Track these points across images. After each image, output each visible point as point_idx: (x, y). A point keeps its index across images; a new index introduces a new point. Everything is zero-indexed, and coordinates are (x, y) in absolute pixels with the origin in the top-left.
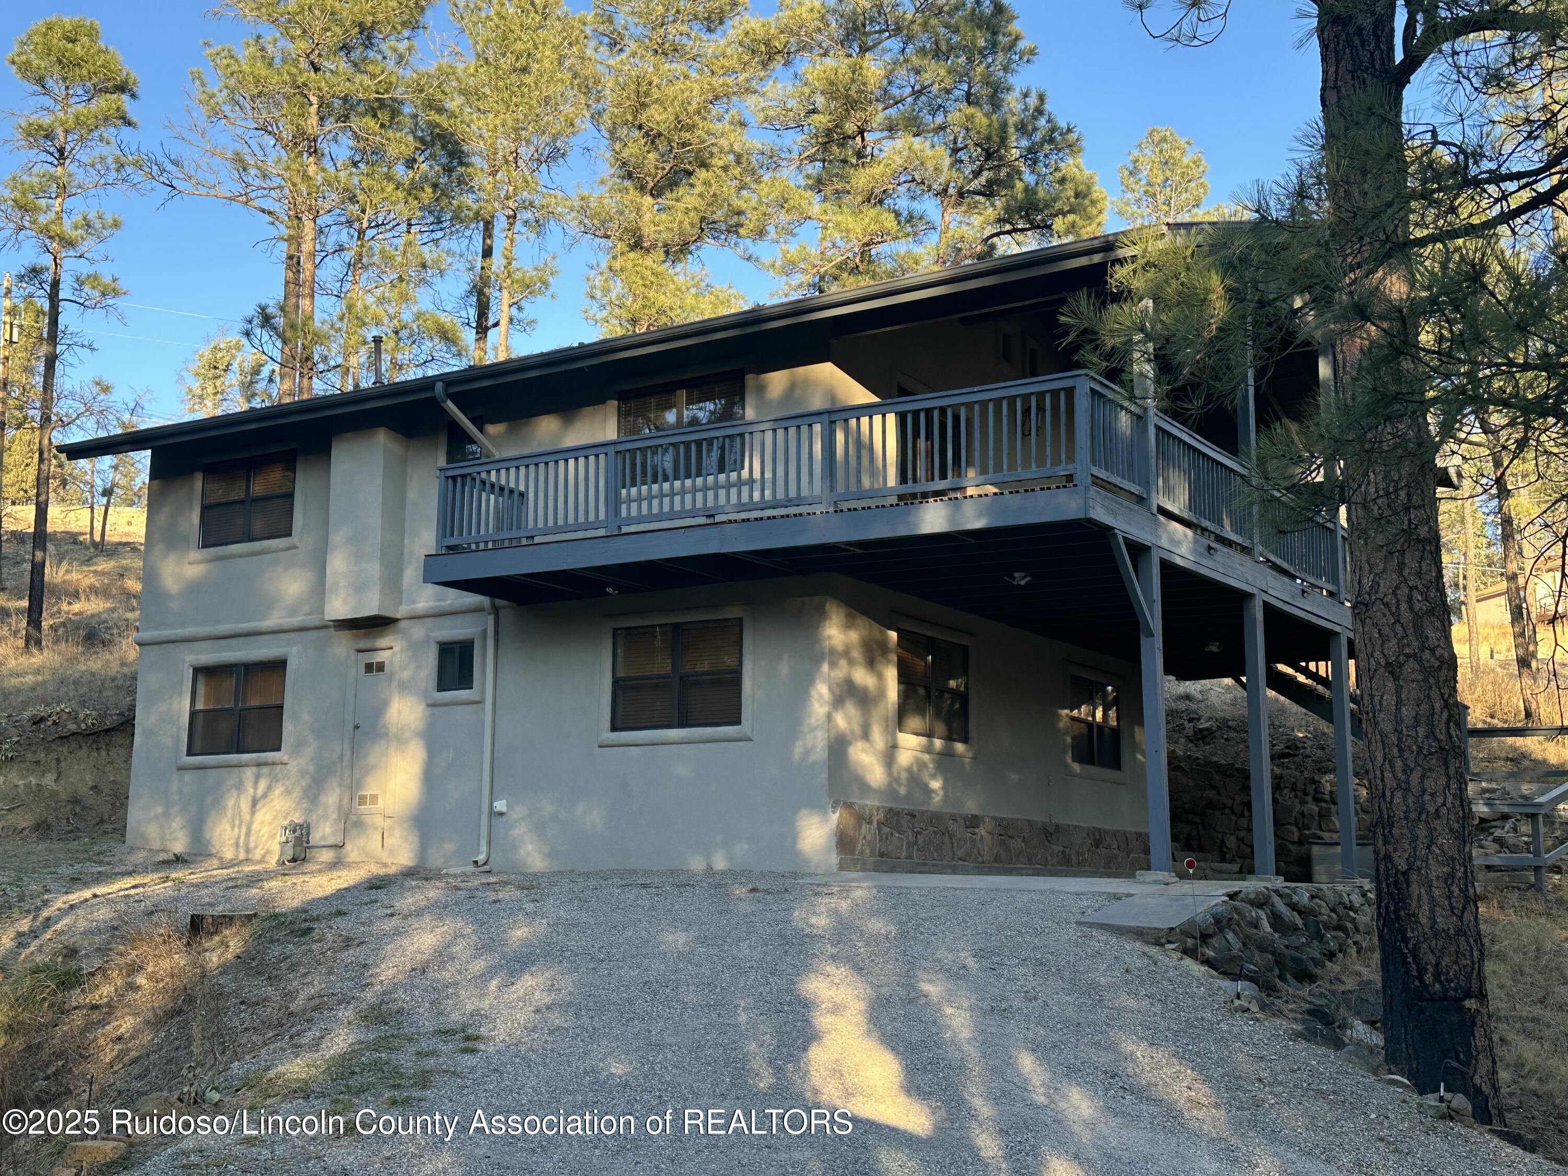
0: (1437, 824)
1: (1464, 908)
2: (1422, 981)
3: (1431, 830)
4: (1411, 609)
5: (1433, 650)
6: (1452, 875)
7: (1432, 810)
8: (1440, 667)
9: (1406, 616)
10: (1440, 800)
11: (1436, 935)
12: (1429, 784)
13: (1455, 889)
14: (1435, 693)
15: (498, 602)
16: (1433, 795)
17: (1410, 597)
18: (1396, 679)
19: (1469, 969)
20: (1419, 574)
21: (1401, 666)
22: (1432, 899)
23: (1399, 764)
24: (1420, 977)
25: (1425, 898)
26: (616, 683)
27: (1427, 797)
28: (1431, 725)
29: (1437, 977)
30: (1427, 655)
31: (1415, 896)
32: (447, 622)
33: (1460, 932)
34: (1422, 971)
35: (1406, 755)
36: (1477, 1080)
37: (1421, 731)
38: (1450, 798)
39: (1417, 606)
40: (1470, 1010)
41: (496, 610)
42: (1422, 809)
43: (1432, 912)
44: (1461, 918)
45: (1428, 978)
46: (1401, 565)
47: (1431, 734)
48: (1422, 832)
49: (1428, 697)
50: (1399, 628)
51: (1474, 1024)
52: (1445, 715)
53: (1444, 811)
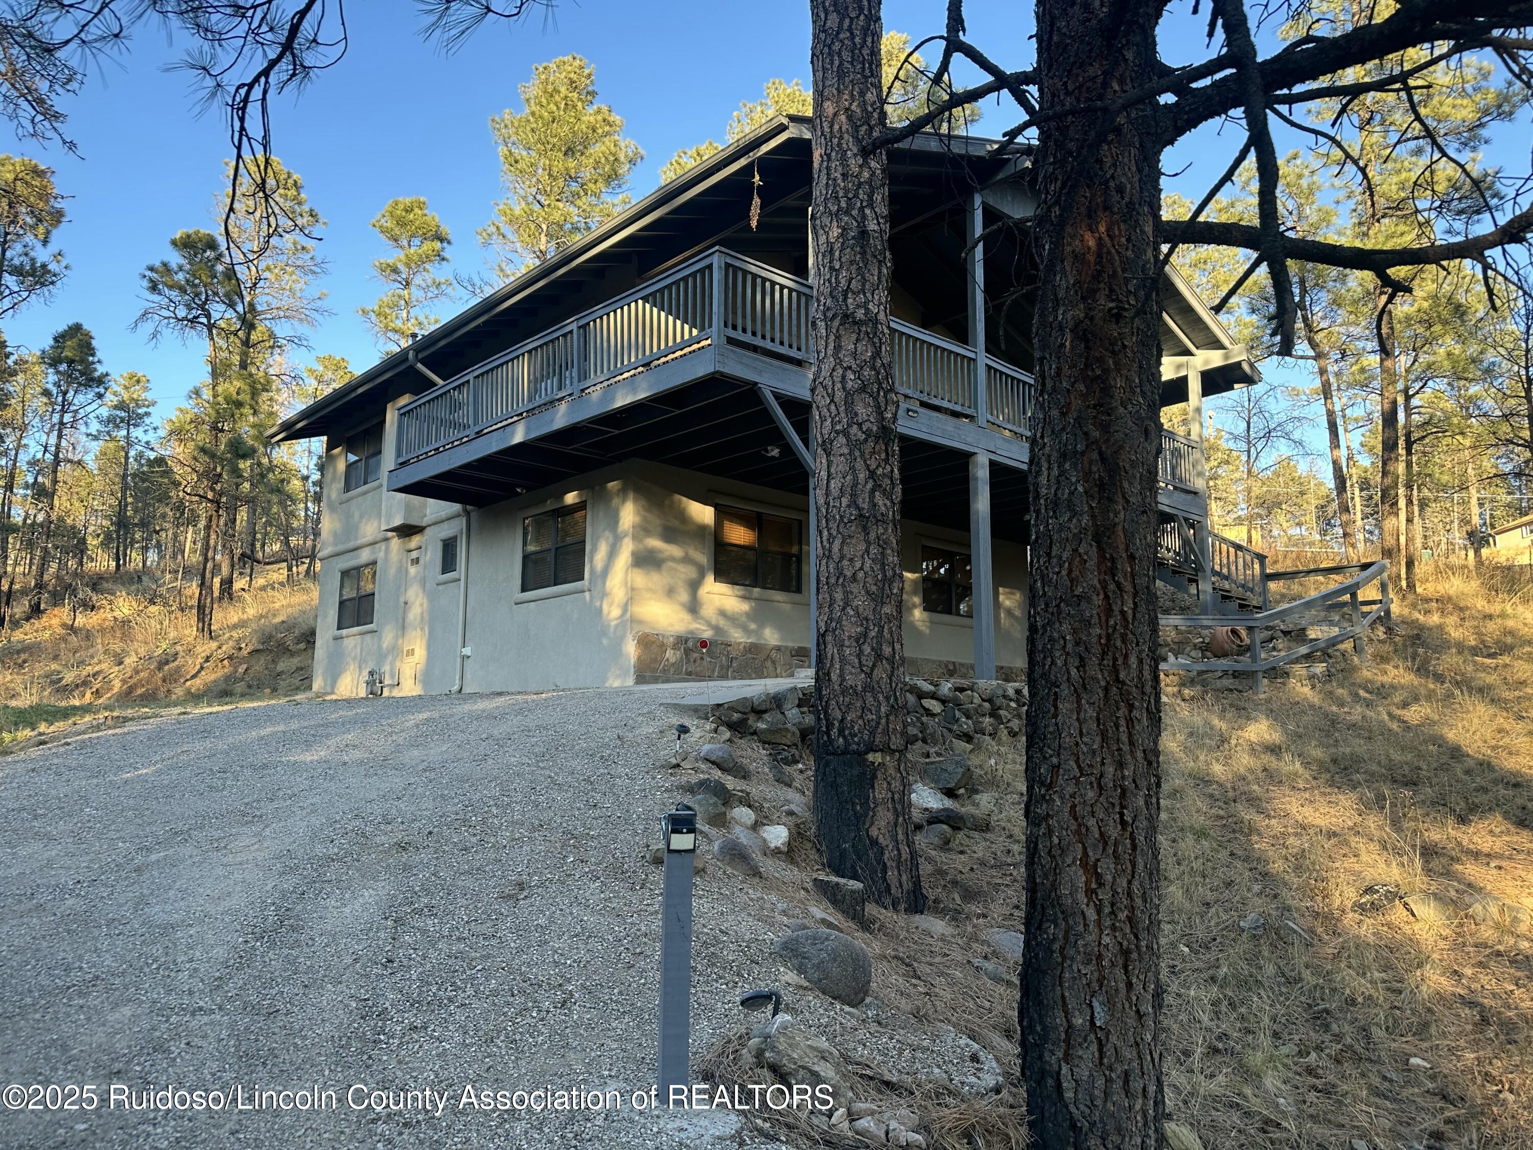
0: (855, 588)
1: (874, 666)
2: (829, 736)
3: (846, 593)
4: (844, 388)
5: (860, 425)
6: (865, 635)
7: (849, 574)
8: (866, 440)
9: (839, 395)
10: (858, 565)
11: (843, 693)
12: (848, 551)
13: (867, 649)
14: (859, 464)
15: (469, 508)
16: (851, 560)
17: (844, 377)
18: (828, 455)
19: (873, 724)
20: (854, 354)
21: (832, 442)
22: (843, 660)
23: (825, 533)
24: (828, 733)
25: (837, 657)
26: (526, 558)
27: (845, 563)
28: (854, 495)
29: (841, 732)
30: (854, 429)
31: (829, 655)
32: (445, 525)
33: (867, 688)
34: (830, 725)
35: (831, 525)
36: (874, 832)
37: (845, 501)
38: (868, 563)
39: (850, 384)
40: (873, 763)
41: (468, 513)
42: (840, 573)
43: (841, 670)
44: (869, 675)
45: (834, 732)
46: (838, 348)
47: (853, 503)
48: (839, 596)
49: (852, 468)
50: (833, 407)
51: (874, 777)
52: (870, 485)
53: (861, 575)
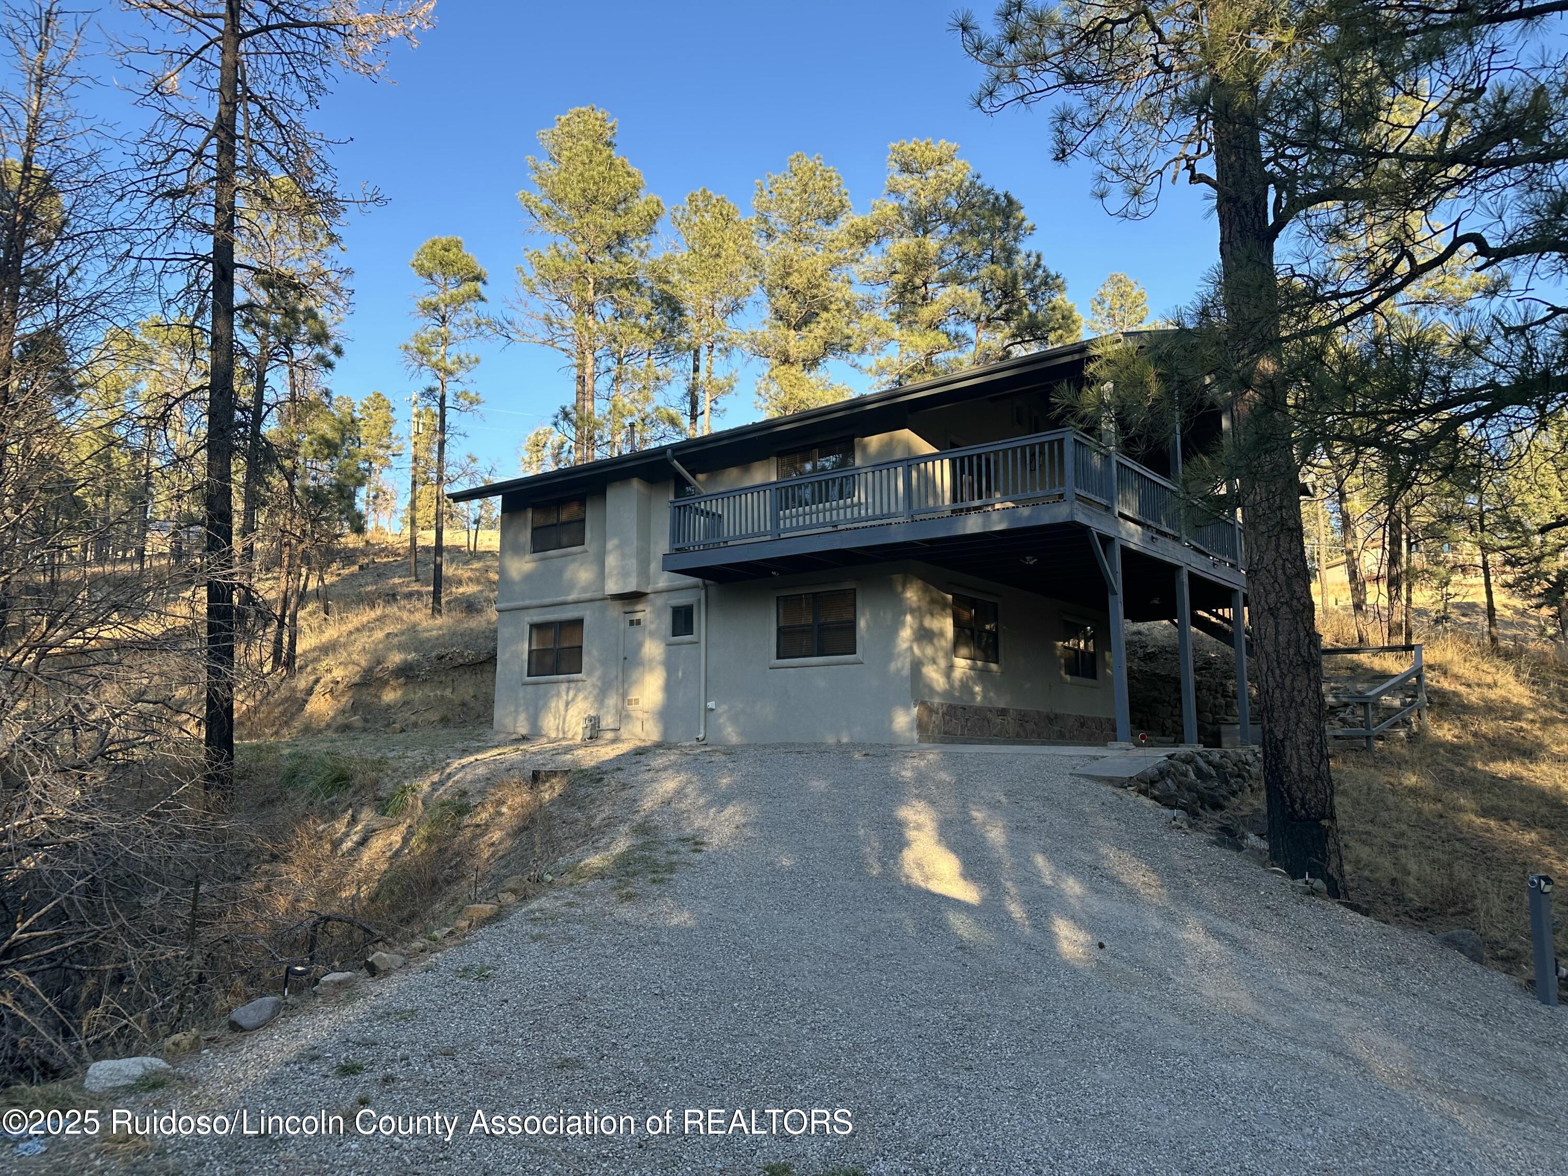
0: (1302, 709)
1: (1320, 763)
2: (1293, 809)
3: (1299, 714)
4: (1285, 574)
5: (1299, 600)
6: (1312, 742)
7: (1299, 700)
8: (1303, 611)
9: (1281, 578)
10: (1304, 695)
11: (1302, 780)
12: (1297, 684)
13: (1314, 750)
14: (1300, 626)
15: (707, 582)
16: (1300, 691)
17: (1284, 565)
18: (1275, 618)
19: (1324, 801)
20: (1290, 551)
21: (1278, 609)
22: (1299, 758)
23: (1277, 672)
24: (1292, 806)
25: (1295, 756)
26: (779, 630)
27: (1296, 693)
28: (1298, 647)
29: (1303, 806)
30: (1295, 602)
31: (1288, 755)
32: (677, 594)
33: (1318, 777)
34: (1293, 802)
35: (1282, 666)
36: (1330, 870)
37: (1292, 651)
38: (1310, 693)
39: (1288, 572)
40: (1325, 826)
41: (706, 586)
42: (1293, 700)
43: (1300, 765)
44: (1318, 769)
45: (1297, 806)
46: (1278, 546)
47: (1298, 652)
48: (1292, 714)
49: (1296, 629)
50: (1276, 586)
51: (1327, 835)
52: (1307, 641)
53: (1307, 701)
